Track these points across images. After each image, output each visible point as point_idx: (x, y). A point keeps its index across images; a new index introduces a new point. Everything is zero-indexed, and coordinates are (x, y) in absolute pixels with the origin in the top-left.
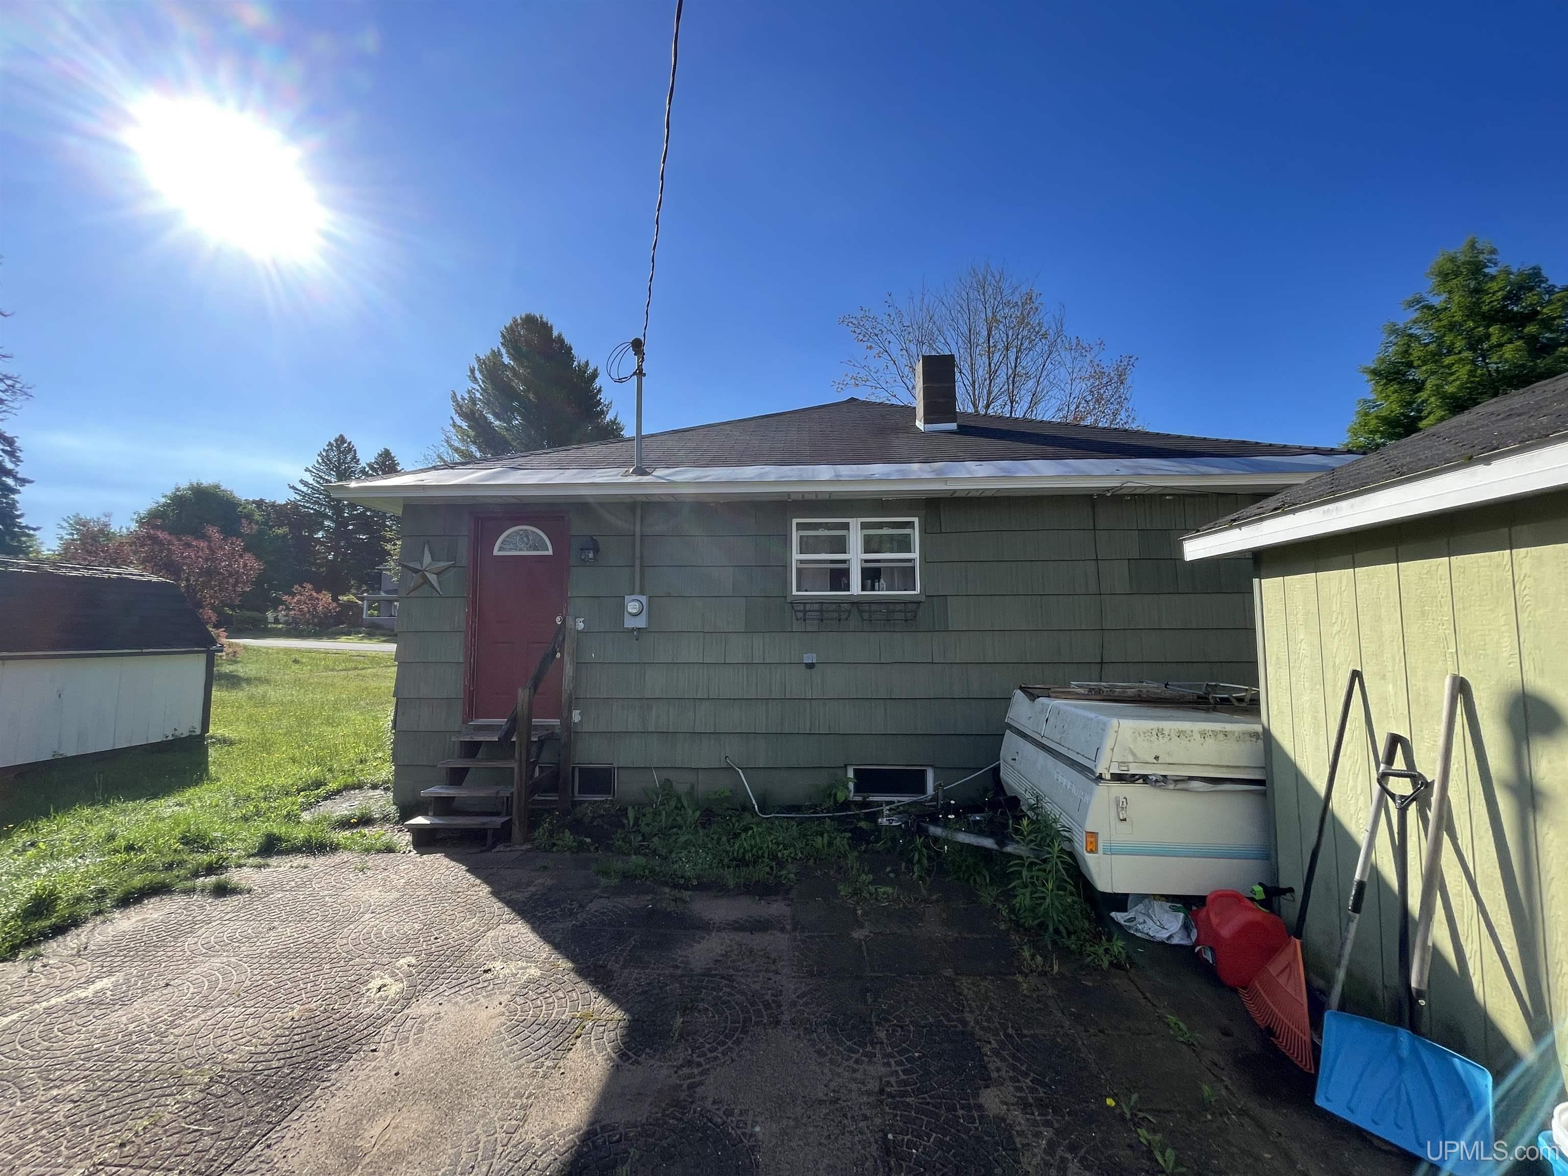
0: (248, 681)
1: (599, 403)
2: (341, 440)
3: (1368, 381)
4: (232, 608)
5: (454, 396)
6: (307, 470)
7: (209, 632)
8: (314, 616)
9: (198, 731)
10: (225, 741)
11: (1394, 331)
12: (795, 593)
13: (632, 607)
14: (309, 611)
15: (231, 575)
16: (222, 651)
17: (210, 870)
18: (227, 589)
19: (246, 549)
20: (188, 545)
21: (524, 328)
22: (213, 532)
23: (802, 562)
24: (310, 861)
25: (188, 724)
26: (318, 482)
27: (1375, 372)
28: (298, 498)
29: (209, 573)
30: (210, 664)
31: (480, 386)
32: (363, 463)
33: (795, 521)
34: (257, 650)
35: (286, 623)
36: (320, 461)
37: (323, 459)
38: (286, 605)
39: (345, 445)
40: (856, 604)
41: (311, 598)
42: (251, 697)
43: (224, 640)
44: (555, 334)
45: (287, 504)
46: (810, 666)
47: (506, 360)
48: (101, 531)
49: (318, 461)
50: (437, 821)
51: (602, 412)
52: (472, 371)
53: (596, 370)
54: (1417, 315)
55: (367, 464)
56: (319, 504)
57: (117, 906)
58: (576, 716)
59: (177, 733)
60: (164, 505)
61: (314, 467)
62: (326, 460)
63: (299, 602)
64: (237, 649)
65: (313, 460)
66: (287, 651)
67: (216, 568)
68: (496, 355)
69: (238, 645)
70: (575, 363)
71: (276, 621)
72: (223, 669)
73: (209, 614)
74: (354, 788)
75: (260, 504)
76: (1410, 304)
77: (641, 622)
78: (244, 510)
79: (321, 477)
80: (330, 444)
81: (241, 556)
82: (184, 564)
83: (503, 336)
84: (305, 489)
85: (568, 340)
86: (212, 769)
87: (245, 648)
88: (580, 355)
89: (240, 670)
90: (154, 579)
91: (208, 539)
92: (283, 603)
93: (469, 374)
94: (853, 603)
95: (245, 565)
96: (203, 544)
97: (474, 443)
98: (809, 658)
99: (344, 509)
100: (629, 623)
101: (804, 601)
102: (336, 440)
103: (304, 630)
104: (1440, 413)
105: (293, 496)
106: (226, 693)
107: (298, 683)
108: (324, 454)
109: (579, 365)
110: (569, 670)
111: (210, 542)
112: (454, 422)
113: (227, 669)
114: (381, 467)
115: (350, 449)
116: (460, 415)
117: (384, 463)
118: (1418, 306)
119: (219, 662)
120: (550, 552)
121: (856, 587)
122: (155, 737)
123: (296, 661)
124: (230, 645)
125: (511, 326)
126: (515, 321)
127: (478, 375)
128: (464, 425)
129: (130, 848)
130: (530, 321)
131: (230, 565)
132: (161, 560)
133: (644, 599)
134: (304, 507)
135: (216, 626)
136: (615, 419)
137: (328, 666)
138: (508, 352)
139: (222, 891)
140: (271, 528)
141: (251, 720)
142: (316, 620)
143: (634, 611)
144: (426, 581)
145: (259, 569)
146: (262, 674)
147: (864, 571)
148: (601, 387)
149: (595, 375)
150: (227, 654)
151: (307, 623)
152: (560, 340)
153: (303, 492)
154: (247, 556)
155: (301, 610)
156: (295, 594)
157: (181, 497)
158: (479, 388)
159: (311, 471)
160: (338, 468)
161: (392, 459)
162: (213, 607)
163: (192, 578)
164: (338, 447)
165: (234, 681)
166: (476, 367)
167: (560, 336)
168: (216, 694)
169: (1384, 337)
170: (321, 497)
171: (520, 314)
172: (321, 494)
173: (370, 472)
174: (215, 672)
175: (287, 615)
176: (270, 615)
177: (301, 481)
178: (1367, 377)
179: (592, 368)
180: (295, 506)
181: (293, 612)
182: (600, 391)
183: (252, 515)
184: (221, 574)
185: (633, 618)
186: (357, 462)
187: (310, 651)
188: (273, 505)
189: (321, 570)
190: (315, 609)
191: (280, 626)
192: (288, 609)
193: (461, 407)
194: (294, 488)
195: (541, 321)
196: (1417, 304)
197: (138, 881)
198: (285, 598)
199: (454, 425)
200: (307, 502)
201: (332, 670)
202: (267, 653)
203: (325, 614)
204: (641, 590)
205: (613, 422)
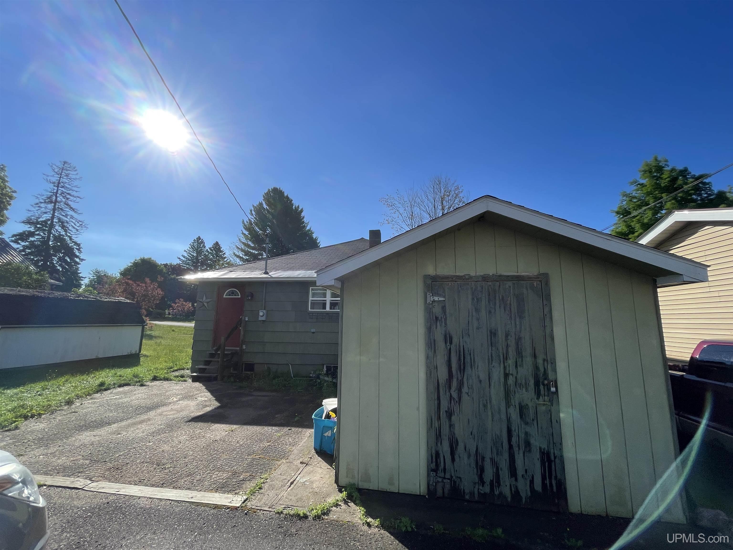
0: (156, 337)
1: (303, 222)
2: (199, 238)
3: (615, 216)
4: (153, 309)
5: (243, 222)
6: (185, 251)
7: (143, 319)
8: (183, 312)
9: (138, 352)
10: (146, 356)
11: (625, 195)
12: (310, 310)
13: (261, 314)
14: (181, 310)
15: (152, 297)
16: (146, 325)
17: (139, 382)
18: (151, 302)
19: (159, 287)
20: (139, 285)
21: (272, 193)
22: (148, 280)
23: (313, 300)
24: (164, 382)
25: (134, 349)
26: (189, 256)
27: (618, 213)
28: (181, 262)
29: (145, 296)
30: (143, 331)
31: (254, 217)
32: (207, 248)
33: (311, 288)
34: (160, 326)
35: (173, 315)
36: (190, 247)
37: (191, 246)
38: (173, 308)
39: (201, 240)
40: (328, 313)
41: (182, 304)
42: (156, 343)
43: (148, 322)
44: (286, 195)
45: (176, 265)
46: (313, 333)
47: (265, 206)
48: (105, 275)
49: (189, 247)
50: (199, 374)
51: (304, 226)
52: (251, 211)
53: (302, 209)
54: (635, 188)
55: (209, 248)
56: (189, 265)
57: (118, 387)
58: (244, 347)
59: (132, 352)
60: (130, 266)
61: (188, 250)
62: (193, 247)
63: (178, 306)
64: (153, 325)
65: (187, 247)
66: (171, 326)
67: (147, 294)
68: (261, 204)
69: (153, 324)
70: (294, 207)
71: (169, 314)
72: (147, 333)
73: (144, 312)
74: (182, 370)
75: (166, 265)
76: (632, 183)
77: (263, 318)
78: (160, 268)
79: (190, 254)
80: (194, 240)
81: (156, 289)
82: (137, 293)
83: (264, 197)
84: (184, 259)
85: (290, 197)
86: (141, 363)
87: (156, 325)
88: (296, 203)
89: (153, 333)
90: (128, 301)
91: (146, 283)
92: (172, 306)
93: (250, 212)
94: (327, 313)
95: (158, 293)
96: (144, 285)
97: (250, 240)
98: (313, 330)
99: (199, 267)
100: (260, 319)
101: (313, 313)
102: (197, 239)
103: (179, 318)
104: (641, 231)
105: (179, 262)
106: (147, 341)
107: (173, 339)
108: (192, 244)
109: (295, 207)
110: (242, 333)
111: (146, 284)
112: (243, 232)
113: (149, 332)
114: (214, 249)
115: (202, 242)
116: (245, 229)
117: (216, 247)
118: (635, 184)
119: (146, 330)
120: (240, 297)
121: (328, 309)
122: (125, 353)
123: (173, 331)
124: (150, 324)
125: (267, 193)
126: (269, 190)
127: (253, 212)
128: (247, 233)
129: (120, 376)
130: (275, 190)
131: (152, 293)
132: (129, 291)
133: (265, 311)
134: (183, 266)
135: (146, 316)
136: (310, 229)
137: (185, 333)
138: (266, 203)
139: (142, 385)
140: (169, 275)
141: (155, 350)
142: (184, 314)
143: (262, 315)
144: (204, 305)
145: (163, 295)
146: (161, 335)
147: (331, 303)
148: (304, 216)
149: (302, 211)
150: (149, 327)
151: (180, 315)
152: (287, 197)
153: (183, 260)
154: (159, 289)
155: (178, 310)
156: (176, 303)
157: (137, 263)
158: (253, 218)
159: (186, 251)
160: (197, 250)
161: (219, 245)
162: (145, 309)
163: (139, 298)
164: (198, 241)
165: (150, 337)
166: (253, 209)
167: (287, 196)
168: (144, 341)
169: (621, 198)
170: (190, 262)
171: (271, 188)
172: (190, 261)
173: (210, 251)
174: (144, 334)
175: (173, 312)
176: (167, 311)
177: (182, 256)
178: (615, 214)
179: (301, 208)
180: (179, 265)
181: (175, 311)
182: (304, 217)
183: (163, 270)
184: (149, 296)
185: (261, 317)
186: (205, 247)
187: (179, 327)
188: (171, 265)
189: (188, 293)
190: (184, 309)
191: (170, 316)
192: (173, 309)
193: (245, 225)
194: (179, 258)
195: (280, 190)
196: (635, 183)
197: (123, 382)
198: (173, 304)
199: (243, 233)
200: (184, 264)
201: (186, 334)
202: (163, 327)
203: (188, 311)
204: (264, 308)
205: (309, 230)
